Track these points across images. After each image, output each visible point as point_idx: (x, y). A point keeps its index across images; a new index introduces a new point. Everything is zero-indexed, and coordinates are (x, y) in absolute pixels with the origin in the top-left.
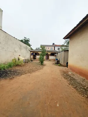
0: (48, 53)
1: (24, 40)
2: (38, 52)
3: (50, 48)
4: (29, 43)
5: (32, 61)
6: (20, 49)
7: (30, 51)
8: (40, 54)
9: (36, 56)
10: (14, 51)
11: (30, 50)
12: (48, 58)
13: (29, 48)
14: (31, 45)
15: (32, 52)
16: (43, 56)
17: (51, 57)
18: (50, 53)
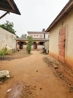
0: (36, 42)
1: (6, 24)
2: (25, 40)
3: (39, 35)
4: (13, 28)
5: (19, 51)
6: (7, 38)
7: (16, 40)
8: (27, 44)
9: (22, 46)
10: (2, 41)
11: (16, 38)
12: (36, 48)
13: (15, 37)
14: (16, 32)
15: (18, 41)
16: (30, 45)
17: (39, 47)
18: (38, 42)
